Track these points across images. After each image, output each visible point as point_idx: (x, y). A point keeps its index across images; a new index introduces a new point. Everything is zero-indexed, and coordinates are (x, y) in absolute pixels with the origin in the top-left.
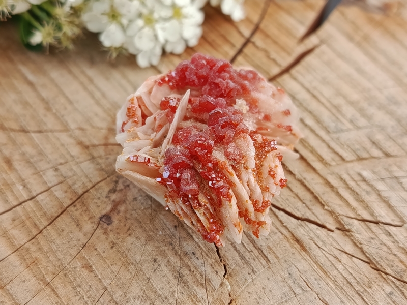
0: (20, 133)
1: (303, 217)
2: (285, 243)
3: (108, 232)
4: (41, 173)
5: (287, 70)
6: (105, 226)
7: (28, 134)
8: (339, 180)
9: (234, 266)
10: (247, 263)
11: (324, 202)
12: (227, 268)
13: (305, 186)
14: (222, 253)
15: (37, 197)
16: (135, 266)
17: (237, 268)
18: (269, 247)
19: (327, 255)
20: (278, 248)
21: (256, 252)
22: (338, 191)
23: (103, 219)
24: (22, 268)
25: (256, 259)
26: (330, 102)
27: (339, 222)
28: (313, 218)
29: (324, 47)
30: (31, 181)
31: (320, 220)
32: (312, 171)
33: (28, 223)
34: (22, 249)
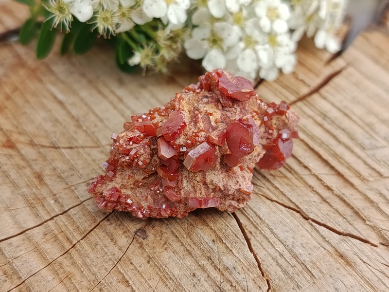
0: (50, 149)
1: (345, 232)
2: (329, 258)
3: (144, 247)
4: (73, 188)
5: (317, 90)
6: (141, 240)
7: (59, 150)
8: (378, 195)
9: (277, 281)
10: (291, 278)
11: (365, 217)
12: (270, 283)
13: (344, 201)
14: (264, 267)
15: (68, 212)
16: (173, 281)
17: (281, 284)
18: (312, 262)
19: (373, 270)
20: (322, 263)
21: (300, 267)
22: (379, 206)
23: (138, 234)
24: (55, 283)
25: (300, 274)
26: (362, 120)
27: (382, 237)
28: (355, 233)
29: (350, 70)
30: (63, 195)
31: (362, 235)
32: (350, 187)
33: (60, 237)
34: (55, 264)
